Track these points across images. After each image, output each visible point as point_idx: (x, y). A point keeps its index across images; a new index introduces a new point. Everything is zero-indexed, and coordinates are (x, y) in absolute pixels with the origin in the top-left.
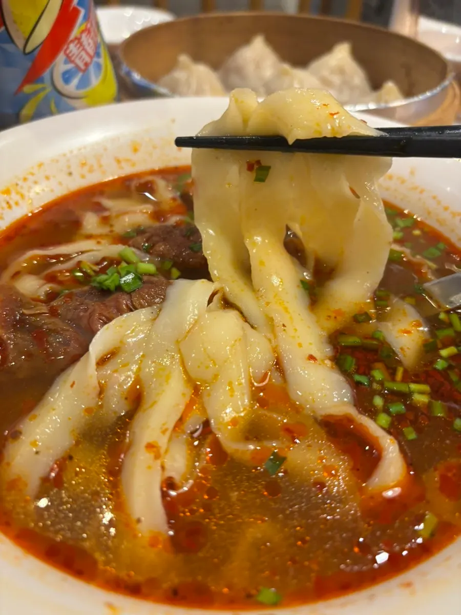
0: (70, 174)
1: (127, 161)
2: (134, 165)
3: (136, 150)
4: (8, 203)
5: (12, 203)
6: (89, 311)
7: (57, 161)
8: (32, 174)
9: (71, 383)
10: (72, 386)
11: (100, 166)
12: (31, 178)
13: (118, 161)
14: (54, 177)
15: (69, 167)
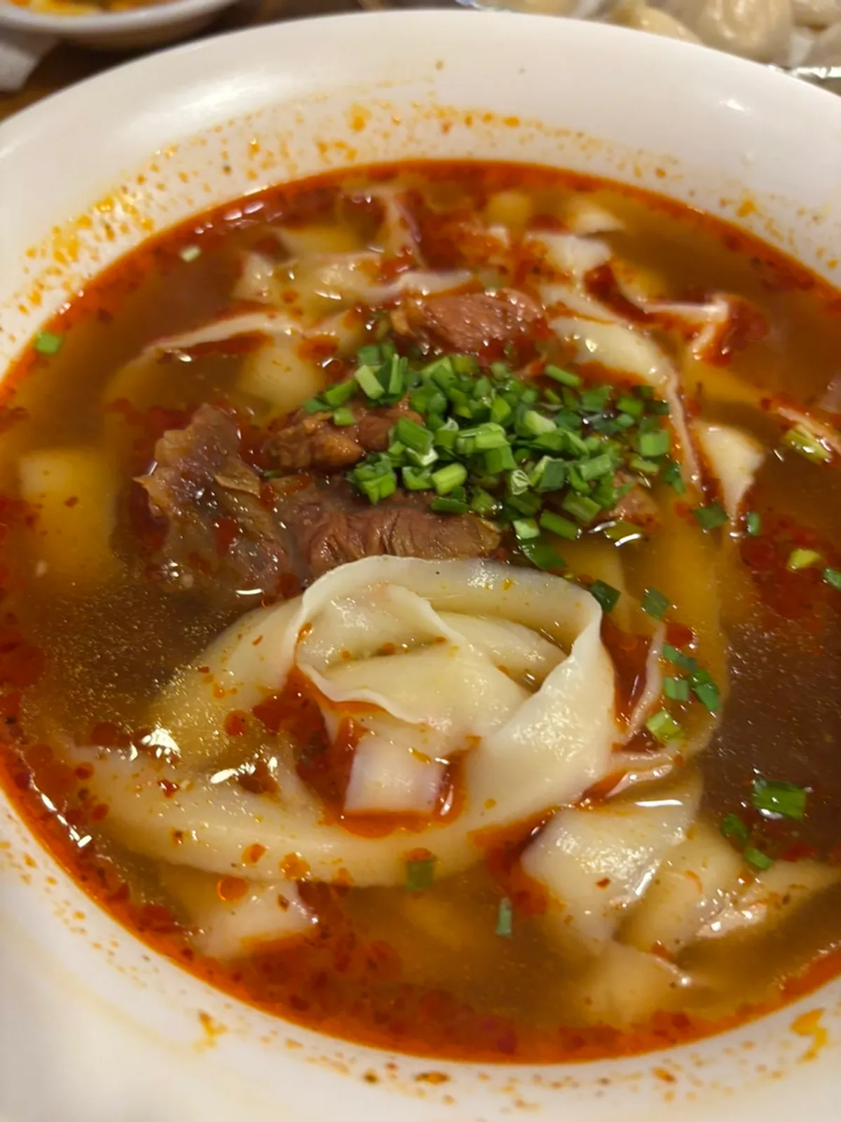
0: (227, 169)
1: (340, 145)
2: (352, 154)
3: (358, 125)
4: (108, 228)
5: (116, 227)
6: (321, 523)
7: (204, 142)
8: (155, 168)
9: (255, 638)
10: (256, 643)
11: (285, 154)
12: (152, 177)
13: (323, 147)
14: (196, 174)
15: (225, 155)
